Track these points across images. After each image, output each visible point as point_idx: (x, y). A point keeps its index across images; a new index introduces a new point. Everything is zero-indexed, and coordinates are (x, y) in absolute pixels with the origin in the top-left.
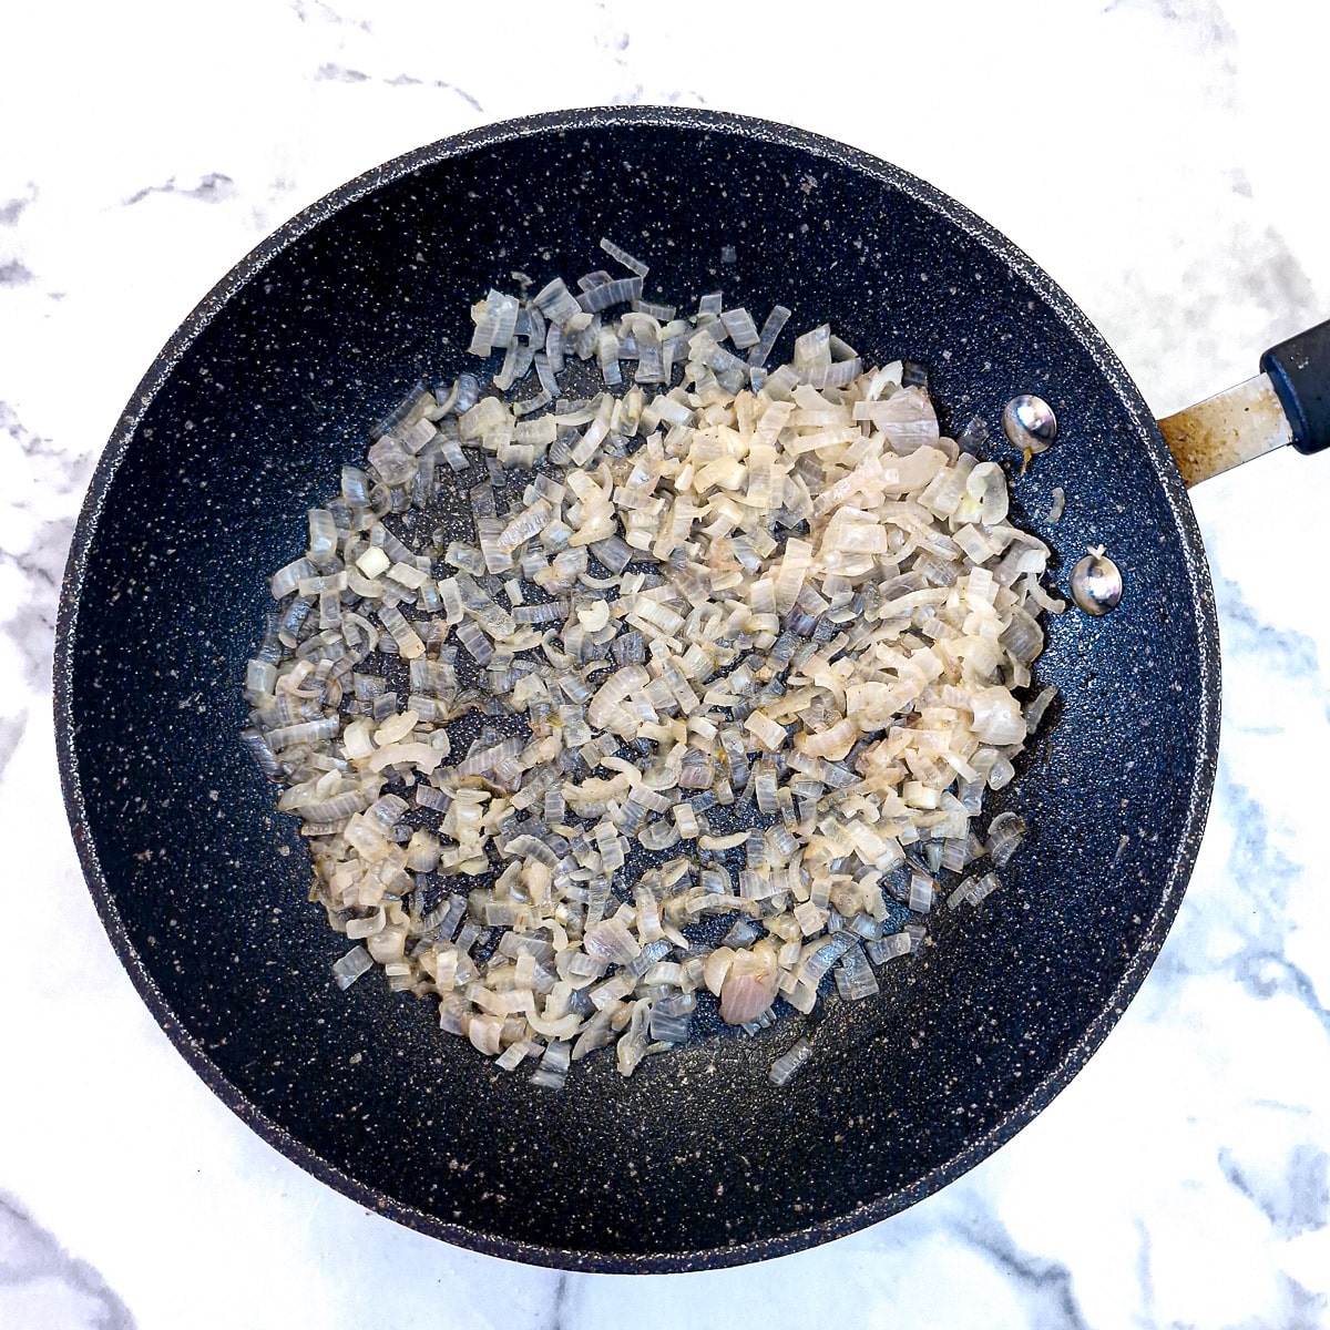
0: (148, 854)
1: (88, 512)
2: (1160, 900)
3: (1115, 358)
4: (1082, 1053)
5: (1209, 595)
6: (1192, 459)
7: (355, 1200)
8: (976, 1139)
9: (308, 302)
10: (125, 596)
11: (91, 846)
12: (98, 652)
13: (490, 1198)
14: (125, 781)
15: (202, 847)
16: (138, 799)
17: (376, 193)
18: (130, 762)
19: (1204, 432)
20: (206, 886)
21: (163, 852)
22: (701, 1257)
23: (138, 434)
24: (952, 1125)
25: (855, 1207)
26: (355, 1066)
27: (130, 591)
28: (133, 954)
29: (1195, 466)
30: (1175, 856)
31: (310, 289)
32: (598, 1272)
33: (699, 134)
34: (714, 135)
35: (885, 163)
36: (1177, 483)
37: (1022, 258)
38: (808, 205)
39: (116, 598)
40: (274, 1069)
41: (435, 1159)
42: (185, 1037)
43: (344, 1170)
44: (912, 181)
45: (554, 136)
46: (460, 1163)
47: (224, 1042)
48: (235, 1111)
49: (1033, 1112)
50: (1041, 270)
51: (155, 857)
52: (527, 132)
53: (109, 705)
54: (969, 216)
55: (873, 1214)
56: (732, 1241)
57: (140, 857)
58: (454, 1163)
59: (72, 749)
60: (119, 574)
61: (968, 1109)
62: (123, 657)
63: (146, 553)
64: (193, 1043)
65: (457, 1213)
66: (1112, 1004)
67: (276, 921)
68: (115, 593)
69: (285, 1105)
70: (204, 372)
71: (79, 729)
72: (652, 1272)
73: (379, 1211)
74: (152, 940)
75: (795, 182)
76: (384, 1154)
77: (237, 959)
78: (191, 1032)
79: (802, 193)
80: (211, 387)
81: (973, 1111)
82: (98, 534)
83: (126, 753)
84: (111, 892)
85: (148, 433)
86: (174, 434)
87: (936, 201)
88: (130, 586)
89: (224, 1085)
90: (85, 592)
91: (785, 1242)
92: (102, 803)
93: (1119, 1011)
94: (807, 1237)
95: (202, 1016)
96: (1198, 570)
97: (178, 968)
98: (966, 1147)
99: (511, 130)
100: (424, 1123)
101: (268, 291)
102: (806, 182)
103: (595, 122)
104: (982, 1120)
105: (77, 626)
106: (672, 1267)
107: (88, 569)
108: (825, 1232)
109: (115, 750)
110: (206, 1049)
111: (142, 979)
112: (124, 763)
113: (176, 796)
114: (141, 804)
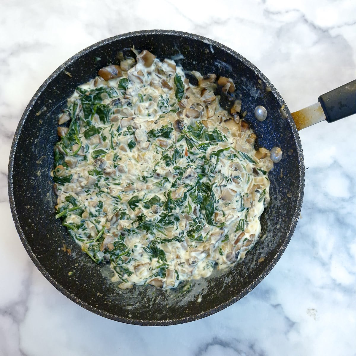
0: (29, 207)
1: (22, 120)
2: (286, 236)
3: (280, 96)
4: (264, 275)
5: (302, 157)
6: (300, 123)
7: (71, 299)
8: (234, 296)
9: (82, 73)
10: (30, 142)
11: (14, 202)
12: (21, 155)
13: (107, 303)
14: (25, 188)
15: (43, 207)
16: (28, 193)
17: (100, 47)
18: (27, 183)
19: (303, 116)
20: (43, 217)
21: (33, 207)
22: (159, 322)
23: (36, 102)
24: (229, 293)
25: (201, 312)
26: (76, 266)
27: (31, 141)
28: (21, 231)
29: (301, 125)
30: (291, 224)
31: (83, 70)
32: (132, 324)
33: (180, 37)
34: (184, 37)
35: (225, 46)
36: (295, 128)
37: (258, 71)
38: (207, 56)
39: (27, 142)
40: (55, 264)
41: (94, 292)
42: (32, 253)
43: (69, 291)
44: (231, 50)
45: (144, 36)
46: (100, 294)
47: (42, 256)
48: (42, 273)
49: (250, 290)
50: (263, 74)
51: (30, 208)
52: (137, 35)
53: (23, 168)
54: (245, 60)
55: (206, 314)
56: (168, 319)
57: (26, 207)
58: (99, 294)
59: (12, 178)
60: (29, 136)
61: (234, 289)
62: (28, 156)
63: (37, 131)
64: (34, 255)
65: (97, 306)
66: (272, 262)
67: (60, 228)
68: (27, 141)
69: (56, 274)
70: (55, 88)
71: (14, 173)
72: (146, 325)
73: (76, 303)
74: (27, 228)
75: (204, 50)
76: (80, 289)
77: (49, 236)
78: (33, 252)
79: (205, 53)
80: (56, 92)
81: (235, 289)
82: (24, 126)
83: (26, 181)
84: (17, 214)
85: (39, 102)
86: (46, 103)
87: (237, 56)
88: (32, 139)
89: (40, 266)
90: (19, 139)
91: (182, 320)
92: (18, 192)
93: (274, 264)
94: (188, 319)
95: (38, 249)
96: (300, 151)
97: (32, 236)
98: (232, 298)
99: (134, 34)
100: (92, 283)
101: (72, 69)
102: (206, 50)
103: (154, 33)
104: (237, 292)
105: (17, 147)
106: (151, 324)
107: (21, 134)
108: (193, 318)
109: (23, 179)
110: (37, 257)
111: (23, 237)
112: (25, 183)
113: (38, 193)
114: (28, 194)
